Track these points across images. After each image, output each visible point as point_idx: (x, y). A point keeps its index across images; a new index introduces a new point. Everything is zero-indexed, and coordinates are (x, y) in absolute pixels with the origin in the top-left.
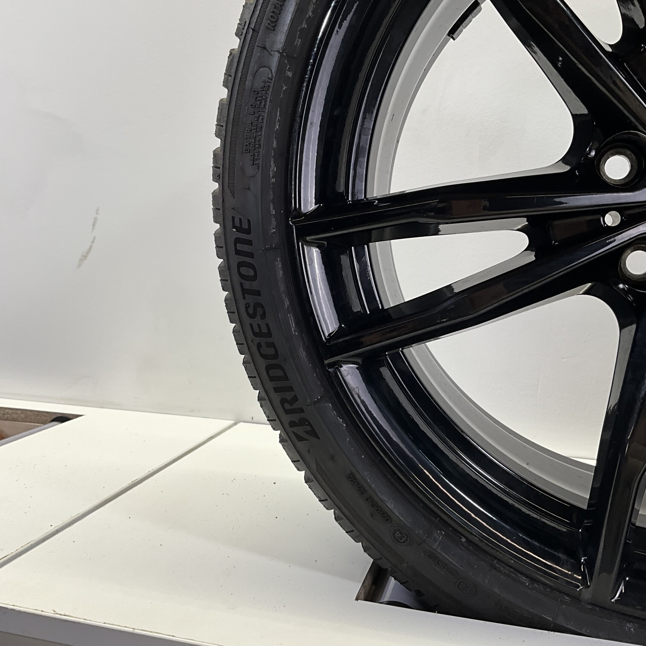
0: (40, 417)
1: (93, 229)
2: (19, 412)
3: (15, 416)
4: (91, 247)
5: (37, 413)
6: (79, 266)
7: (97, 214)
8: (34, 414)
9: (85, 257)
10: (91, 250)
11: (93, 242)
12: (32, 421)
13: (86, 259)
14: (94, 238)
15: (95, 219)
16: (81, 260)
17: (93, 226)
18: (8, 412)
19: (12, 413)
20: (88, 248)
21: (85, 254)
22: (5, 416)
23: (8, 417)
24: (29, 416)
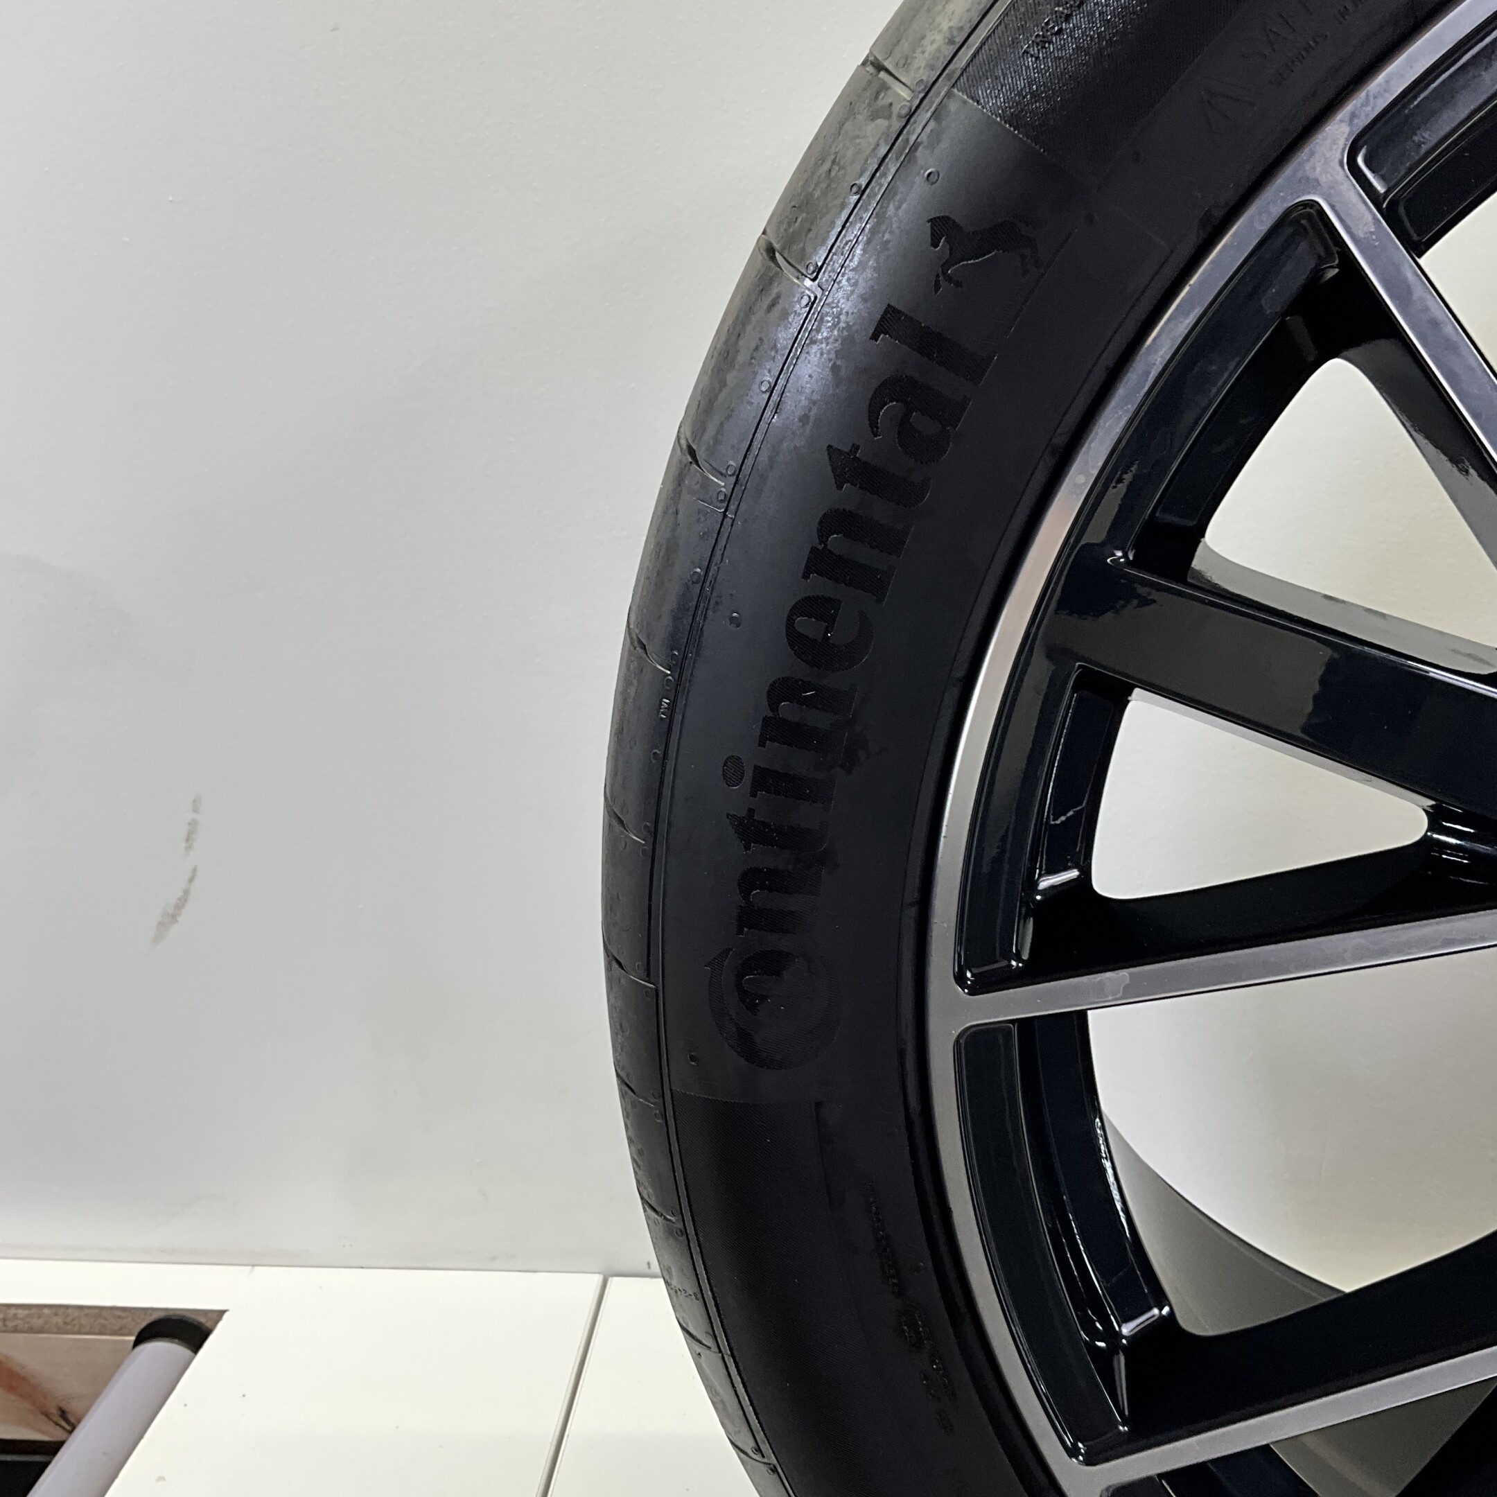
0: (106, 1319)
1: (189, 848)
2: (46, 1311)
3: (37, 1322)
4: (186, 893)
5: (97, 1311)
6: (158, 939)
7: (196, 811)
8: (87, 1315)
9: (172, 917)
10: (186, 900)
11: (191, 880)
12: (84, 1330)
13: (177, 921)
14: (195, 870)
15: (193, 824)
16: (160, 924)
17: (187, 840)
18: (15, 1315)
19: (28, 1315)
20: (180, 894)
21: (170, 910)
22: (10, 1324)
23: (16, 1326)
24: (74, 1319)
